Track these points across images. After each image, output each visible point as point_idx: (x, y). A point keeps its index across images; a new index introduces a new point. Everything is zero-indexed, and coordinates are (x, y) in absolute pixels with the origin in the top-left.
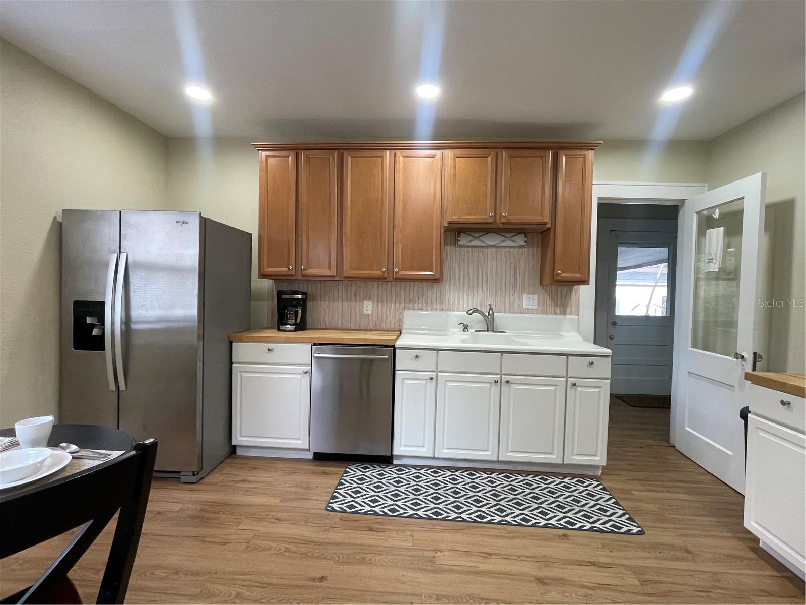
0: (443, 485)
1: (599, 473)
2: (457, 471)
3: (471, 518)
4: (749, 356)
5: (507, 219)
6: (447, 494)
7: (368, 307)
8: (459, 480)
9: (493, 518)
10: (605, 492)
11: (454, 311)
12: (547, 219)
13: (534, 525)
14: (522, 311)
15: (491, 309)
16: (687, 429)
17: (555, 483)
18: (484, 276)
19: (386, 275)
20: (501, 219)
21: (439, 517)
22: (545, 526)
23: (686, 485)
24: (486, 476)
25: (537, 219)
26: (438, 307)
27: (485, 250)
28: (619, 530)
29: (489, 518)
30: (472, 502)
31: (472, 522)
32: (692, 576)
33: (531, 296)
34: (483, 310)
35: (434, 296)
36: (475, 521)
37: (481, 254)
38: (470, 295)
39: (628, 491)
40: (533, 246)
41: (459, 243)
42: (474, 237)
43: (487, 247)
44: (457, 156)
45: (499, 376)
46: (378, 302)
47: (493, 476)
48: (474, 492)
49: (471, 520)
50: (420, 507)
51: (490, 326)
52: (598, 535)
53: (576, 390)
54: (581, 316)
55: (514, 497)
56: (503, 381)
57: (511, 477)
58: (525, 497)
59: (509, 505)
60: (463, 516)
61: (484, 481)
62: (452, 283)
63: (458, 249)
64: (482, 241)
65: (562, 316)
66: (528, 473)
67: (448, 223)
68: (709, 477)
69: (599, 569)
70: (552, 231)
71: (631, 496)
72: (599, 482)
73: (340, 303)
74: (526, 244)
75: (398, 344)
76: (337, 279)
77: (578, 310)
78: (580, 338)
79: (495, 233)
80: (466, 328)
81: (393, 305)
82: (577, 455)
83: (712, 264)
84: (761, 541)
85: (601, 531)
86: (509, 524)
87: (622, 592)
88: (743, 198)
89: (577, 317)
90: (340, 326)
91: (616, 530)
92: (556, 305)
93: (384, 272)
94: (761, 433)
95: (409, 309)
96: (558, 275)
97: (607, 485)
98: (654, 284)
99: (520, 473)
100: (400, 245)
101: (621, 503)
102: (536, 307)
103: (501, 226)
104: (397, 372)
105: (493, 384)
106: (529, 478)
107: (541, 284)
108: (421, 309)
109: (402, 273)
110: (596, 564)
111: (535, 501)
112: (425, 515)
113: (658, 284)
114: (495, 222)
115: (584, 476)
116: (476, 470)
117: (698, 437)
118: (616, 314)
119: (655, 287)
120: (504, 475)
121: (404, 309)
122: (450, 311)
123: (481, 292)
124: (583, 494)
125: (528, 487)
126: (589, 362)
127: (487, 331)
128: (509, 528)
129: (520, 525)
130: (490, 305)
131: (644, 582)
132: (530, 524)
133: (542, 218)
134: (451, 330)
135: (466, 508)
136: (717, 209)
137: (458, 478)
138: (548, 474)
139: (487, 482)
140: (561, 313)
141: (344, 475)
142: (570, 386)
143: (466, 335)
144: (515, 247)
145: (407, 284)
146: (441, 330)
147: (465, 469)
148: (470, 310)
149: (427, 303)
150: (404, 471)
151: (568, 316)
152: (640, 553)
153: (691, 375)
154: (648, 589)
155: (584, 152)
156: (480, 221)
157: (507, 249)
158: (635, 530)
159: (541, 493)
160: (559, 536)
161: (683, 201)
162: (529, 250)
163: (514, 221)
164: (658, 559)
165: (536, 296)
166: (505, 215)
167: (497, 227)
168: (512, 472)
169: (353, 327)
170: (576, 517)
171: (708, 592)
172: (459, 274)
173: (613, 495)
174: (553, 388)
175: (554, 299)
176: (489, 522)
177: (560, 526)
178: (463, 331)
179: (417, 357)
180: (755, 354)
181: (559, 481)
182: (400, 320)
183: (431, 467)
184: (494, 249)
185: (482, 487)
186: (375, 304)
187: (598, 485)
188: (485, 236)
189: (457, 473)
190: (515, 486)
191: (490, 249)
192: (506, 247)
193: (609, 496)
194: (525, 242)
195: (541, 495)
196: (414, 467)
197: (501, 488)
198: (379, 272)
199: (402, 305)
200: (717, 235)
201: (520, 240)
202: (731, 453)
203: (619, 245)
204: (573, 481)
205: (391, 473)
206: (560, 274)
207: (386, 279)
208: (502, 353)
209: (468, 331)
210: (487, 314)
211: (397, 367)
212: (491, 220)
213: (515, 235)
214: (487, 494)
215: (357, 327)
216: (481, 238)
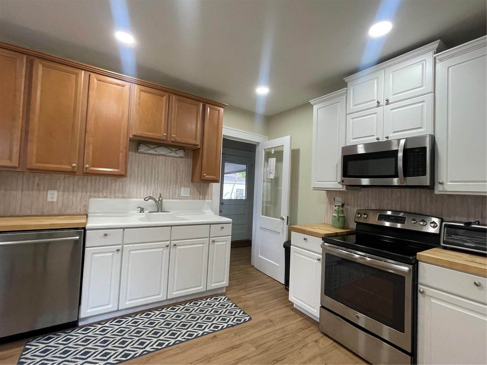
0: (127, 330)
1: (224, 291)
2: (137, 315)
3: (153, 348)
4: (285, 218)
5: (175, 139)
6: (132, 336)
7: (53, 196)
8: (139, 321)
9: (169, 342)
10: (229, 301)
11: (133, 198)
12: (198, 142)
13: (196, 337)
14: (180, 198)
15: (160, 197)
16: (260, 256)
17: (202, 304)
18: (156, 175)
19: (76, 169)
20: (170, 139)
21: (128, 358)
22: (203, 335)
23: (262, 286)
24: (158, 312)
25: (193, 142)
26: (120, 195)
27: (158, 157)
28: (240, 321)
29: (167, 343)
30: (153, 336)
31: (155, 351)
32: (275, 333)
33: (186, 188)
34: (155, 197)
35: (117, 188)
36: (157, 349)
37: (154, 160)
38: (146, 187)
39: (239, 297)
40: (188, 158)
41: (139, 150)
42: (150, 148)
43: (159, 155)
44: (142, 91)
45: (169, 242)
46: (64, 191)
47: (163, 311)
48: (152, 327)
49: (154, 350)
50: (110, 355)
51: (159, 208)
52: (232, 329)
53: (214, 244)
54: (213, 200)
55: (180, 321)
56: (172, 245)
57: (176, 308)
58: (187, 319)
59: (178, 328)
60: (147, 349)
61: (158, 317)
62: (132, 178)
63: (137, 154)
64: (156, 151)
65: (203, 201)
66: (185, 302)
67: (133, 136)
68: (270, 279)
69: (237, 349)
70: (201, 150)
71: (241, 300)
72: (225, 296)
73: (20, 192)
74: (184, 156)
75: (88, 226)
76: (18, 170)
77: (212, 197)
78: (213, 213)
79: (164, 146)
80: (142, 210)
81: (80, 194)
82: (214, 283)
83: (271, 175)
84: (294, 304)
85: (233, 326)
86: (181, 342)
87: (249, 358)
88: (283, 146)
89: (211, 201)
90: (18, 213)
91: (239, 322)
92: (200, 194)
93: (74, 167)
94: (296, 254)
95: (95, 197)
96: (204, 176)
97: (229, 296)
98: (234, 182)
99: (180, 303)
100: (91, 146)
101: (238, 305)
102: (188, 195)
103: (171, 143)
104: (86, 249)
105: (165, 248)
106: (187, 305)
107: (192, 181)
108: (105, 197)
109: (92, 168)
110: (234, 347)
111: (193, 320)
112: (115, 360)
113: (236, 183)
114: (167, 140)
115: (217, 295)
116: (150, 310)
117: (264, 259)
118: (223, 199)
119: (234, 184)
120: (171, 308)
121: (90, 197)
122: (130, 198)
123: (153, 184)
124: (219, 306)
125: (187, 312)
126: (221, 227)
127: (158, 211)
128: (181, 345)
129: (188, 340)
130: (161, 194)
131: (257, 347)
132: (194, 336)
133: (196, 142)
134: (130, 212)
135: (148, 342)
136: (273, 149)
137: (138, 320)
138: (196, 300)
139: (160, 316)
140: (203, 199)
141: (24, 353)
142: (211, 243)
143: (142, 215)
144: (177, 157)
145: (94, 177)
146: (123, 213)
147: (142, 312)
148: (146, 198)
149: (111, 193)
150: (90, 329)
151: (207, 201)
152: (252, 331)
153: (261, 229)
154: (260, 351)
155: (219, 108)
156: (156, 137)
157: (172, 158)
158: (248, 318)
159: (196, 313)
160: (212, 338)
161: (259, 143)
162: (185, 160)
163: (178, 141)
164: (260, 331)
165: (189, 189)
166: (174, 137)
167: (168, 143)
168: (175, 304)
169: (34, 213)
170: (218, 322)
171: (283, 339)
172: (138, 172)
173: (233, 302)
174: (202, 245)
175: (199, 191)
176: (167, 346)
177: (211, 331)
178: (140, 212)
179: (106, 235)
180: (288, 217)
181: (204, 302)
182: (86, 207)
183: (115, 319)
184: (163, 157)
185: (157, 322)
186: (61, 193)
187: (225, 298)
188: (159, 148)
189: (137, 317)
190: (179, 314)
191: (160, 157)
192: (172, 156)
193: (232, 303)
194: (184, 155)
195: (196, 315)
196: (99, 323)
197: (170, 318)
198: (70, 167)
199: (89, 194)
200: (273, 161)
201: (181, 153)
202: (278, 265)
203: (225, 161)
204: (212, 300)
205: (77, 335)
206: (205, 176)
207: (75, 172)
208: (171, 226)
209: (144, 212)
210: (158, 200)
211: (87, 245)
212: (164, 138)
213: (179, 150)
214: (162, 326)
215: (40, 214)
216: (155, 149)
